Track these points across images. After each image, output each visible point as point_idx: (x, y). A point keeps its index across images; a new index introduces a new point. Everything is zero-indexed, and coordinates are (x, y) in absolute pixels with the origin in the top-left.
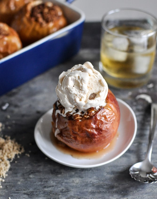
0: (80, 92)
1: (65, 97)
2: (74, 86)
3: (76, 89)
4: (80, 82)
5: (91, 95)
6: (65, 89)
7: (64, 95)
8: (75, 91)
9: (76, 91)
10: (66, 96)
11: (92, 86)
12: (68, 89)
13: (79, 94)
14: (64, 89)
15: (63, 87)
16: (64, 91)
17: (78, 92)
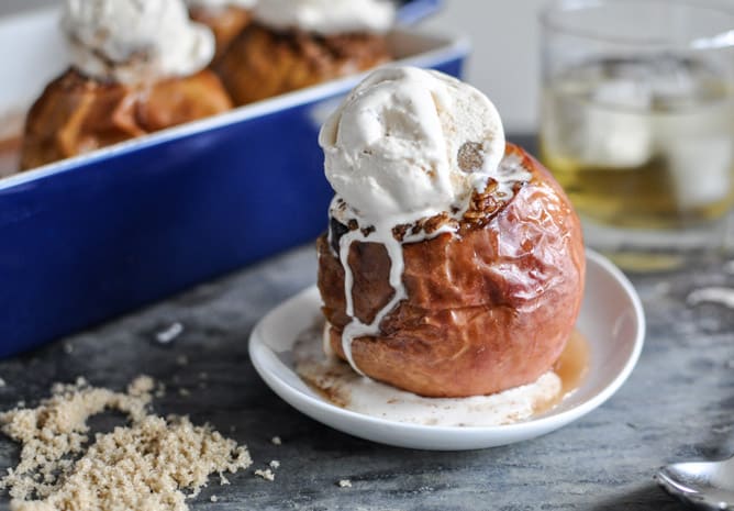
0: (418, 147)
1: (369, 186)
2: (388, 135)
3: (400, 140)
4: (404, 111)
5: (459, 151)
6: (360, 155)
7: (364, 179)
8: (400, 148)
9: (404, 145)
10: (374, 183)
11: (452, 118)
12: (371, 153)
13: (417, 154)
14: (356, 158)
15: (351, 154)
16: (359, 166)
17: (413, 148)
